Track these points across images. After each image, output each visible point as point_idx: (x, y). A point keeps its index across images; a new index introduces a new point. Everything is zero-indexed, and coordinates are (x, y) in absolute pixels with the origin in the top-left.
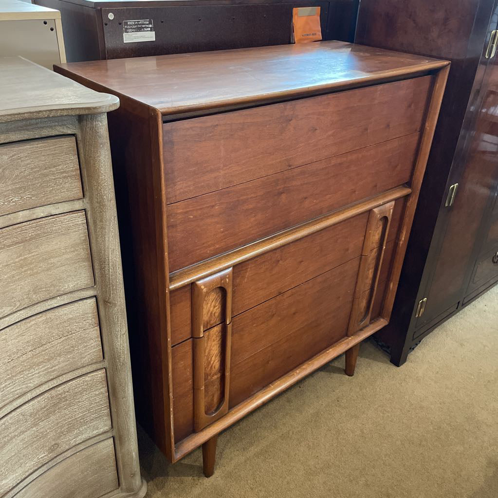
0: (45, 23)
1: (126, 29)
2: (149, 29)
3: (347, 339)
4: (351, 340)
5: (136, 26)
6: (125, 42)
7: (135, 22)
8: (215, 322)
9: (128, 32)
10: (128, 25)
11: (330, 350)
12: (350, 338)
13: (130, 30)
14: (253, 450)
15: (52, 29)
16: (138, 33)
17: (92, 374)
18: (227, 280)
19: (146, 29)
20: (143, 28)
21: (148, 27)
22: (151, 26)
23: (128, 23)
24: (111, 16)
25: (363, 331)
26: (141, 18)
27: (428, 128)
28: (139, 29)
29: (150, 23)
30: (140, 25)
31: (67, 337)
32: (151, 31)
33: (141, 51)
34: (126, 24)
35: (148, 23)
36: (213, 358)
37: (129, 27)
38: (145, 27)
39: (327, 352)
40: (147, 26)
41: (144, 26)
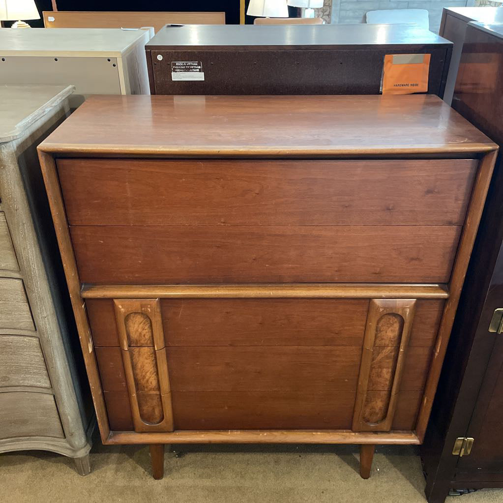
0: (109, 60)
1: (175, 69)
2: (198, 70)
3: (350, 432)
4: (353, 436)
5: (184, 67)
6: (173, 80)
7: (183, 63)
8: (147, 343)
9: (176, 72)
10: (176, 66)
11: (319, 433)
12: (354, 434)
13: (178, 70)
14: (207, 483)
15: (114, 66)
16: (186, 73)
17: (30, 338)
18: (149, 310)
19: (194, 70)
20: (192, 69)
21: (197, 69)
22: (200, 67)
23: (177, 64)
24: (160, 58)
25: (376, 435)
26: (190, 60)
27: (468, 225)
28: (188, 69)
29: (199, 65)
30: (188, 66)
31: (4, 302)
32: (200, 71)
33: (190, 88)
34: (175, 64)
35: (197, 64)
36: (148, 374)
37: (177, 67)
38: (194, 68)
39: (314, 433)
40: (196, 67)
41: (192, 67)
